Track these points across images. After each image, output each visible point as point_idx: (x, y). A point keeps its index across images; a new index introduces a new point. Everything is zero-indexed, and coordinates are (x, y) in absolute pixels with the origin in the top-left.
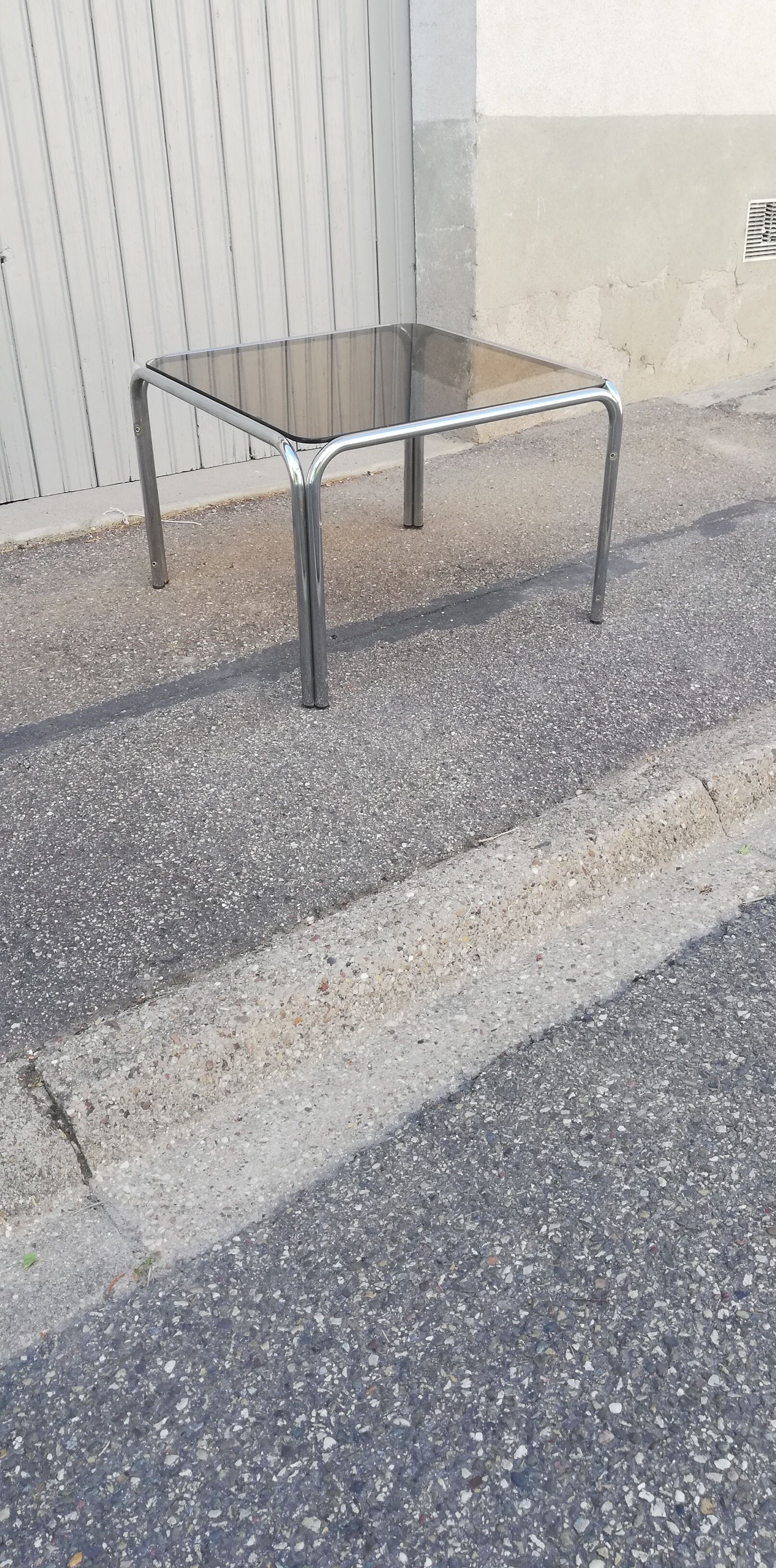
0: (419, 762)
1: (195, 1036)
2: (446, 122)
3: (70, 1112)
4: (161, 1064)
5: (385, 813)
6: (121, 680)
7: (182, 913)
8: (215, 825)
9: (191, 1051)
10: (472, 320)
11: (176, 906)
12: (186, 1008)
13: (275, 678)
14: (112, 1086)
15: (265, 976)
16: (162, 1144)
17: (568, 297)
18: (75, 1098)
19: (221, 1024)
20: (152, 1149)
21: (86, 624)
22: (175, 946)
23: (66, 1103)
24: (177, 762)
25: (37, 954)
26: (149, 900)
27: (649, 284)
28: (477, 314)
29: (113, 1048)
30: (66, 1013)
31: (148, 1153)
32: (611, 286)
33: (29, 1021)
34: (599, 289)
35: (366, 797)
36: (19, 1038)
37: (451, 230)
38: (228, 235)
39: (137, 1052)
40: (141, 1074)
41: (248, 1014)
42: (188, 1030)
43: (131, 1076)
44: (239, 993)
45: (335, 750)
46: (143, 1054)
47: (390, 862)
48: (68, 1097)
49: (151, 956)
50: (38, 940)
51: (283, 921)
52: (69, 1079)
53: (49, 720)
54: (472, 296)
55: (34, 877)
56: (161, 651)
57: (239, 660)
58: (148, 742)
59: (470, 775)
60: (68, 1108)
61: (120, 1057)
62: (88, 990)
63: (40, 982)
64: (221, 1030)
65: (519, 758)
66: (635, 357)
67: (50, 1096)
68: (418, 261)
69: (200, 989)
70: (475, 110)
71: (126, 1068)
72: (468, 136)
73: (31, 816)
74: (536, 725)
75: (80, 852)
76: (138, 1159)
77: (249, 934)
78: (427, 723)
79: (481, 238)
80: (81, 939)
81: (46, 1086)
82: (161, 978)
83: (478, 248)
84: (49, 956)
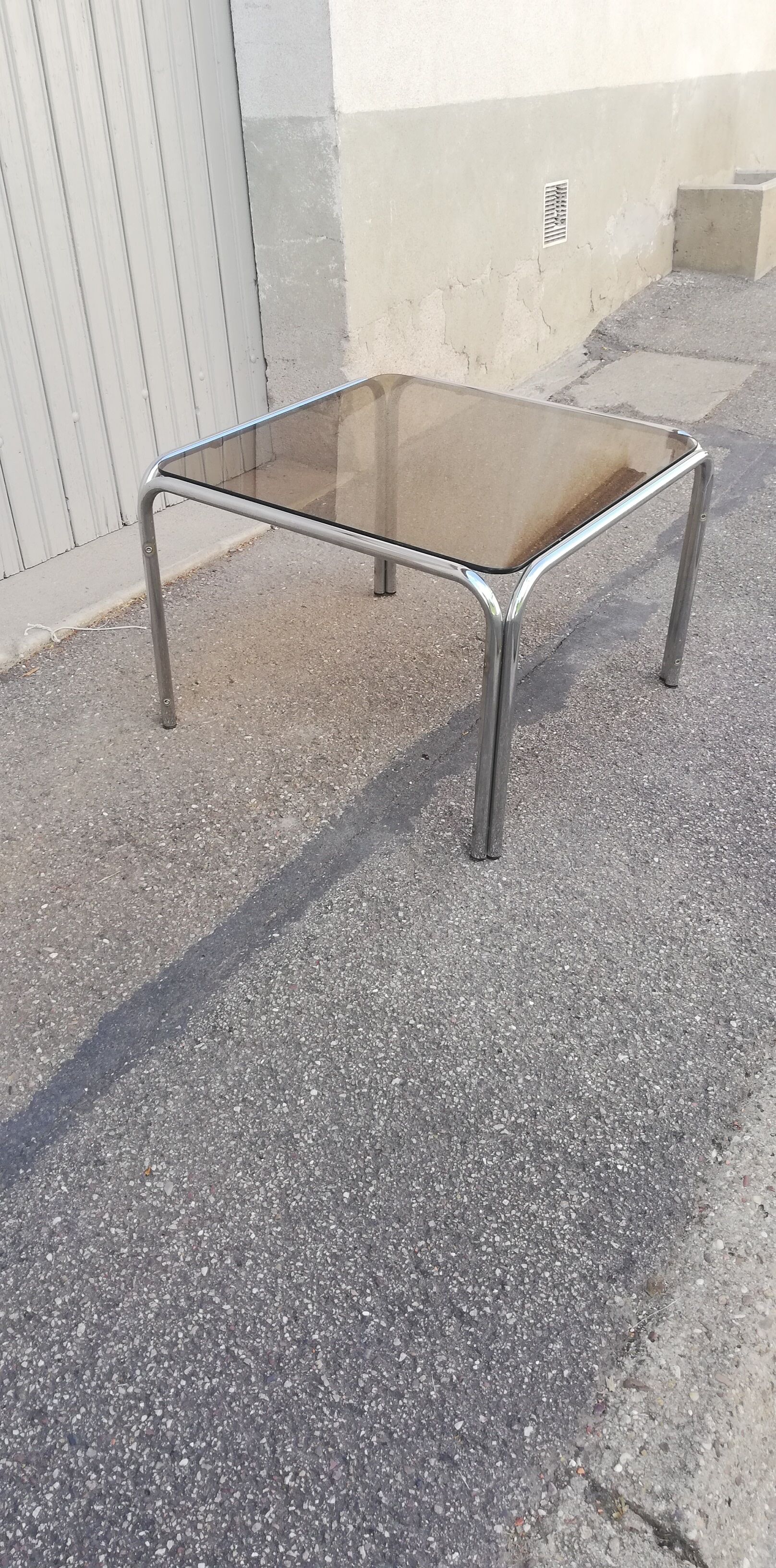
0: (656, 908)
1: (741, 1368)
2: (291, 120)
3: (692, 1535)
4: (734, 1421)
5: (679, 986)
6: (234, 870)
7: (586, 1195)
8: (517, 1054)
9: (748, 1389)
10: (343, 342)
11: (571, 1185)
12: (698, 1331)
13: (410, 828)
14: (710, 1478)
15: (741, 1252)
16: (761, 1518)
17: (419, 305)
18: (688, 1514)
19: (754, 1341)
20: (757, 1528)
21: (124, 797)
22: (616, 1245)
23: (682, 1526)
24: (400, 974)
25: (472, 1313)
26: (532, 1188)
27: (478, 281)
28: (350, 334)
29: (670, 1422)
30: (568, 1388)
31: (756, 1535)
32: (451, 287)
33: (538, 1417)
34: (441, 292)
35: (641, 968)
36: (545, 1447)
37: (307, 242)
38: (76, 268)
39: (701, 1418)
40: (726, 1445)
41: (767, 1313)
42: (728, 1363)
43: (718, 1454)
44: (735, 1288)
45: (557, 913)
46: (708, 1417)
47: (738, 1051)
48: (680, 1517)
49: (601, 1268)
50: (456, 1290)
51: (696, 1169)
52: (658, 1488)
53: (192, 949)
54: (343, 315)
55: (374, 1195)
56: (247, 817)
57: (347, 810)
58: (344, 953)
59: (718, 910)
60: (686, 1530)
61: (688, 1432)
62: (567, 1342)
63: (506, 1354)
64: (757, 1348)
65: (746, 877)
66: (472, 359)
67: (646, 1518)
68: (260, 276)
69: (688, 1296)
70: (333, 108)
71: (708, 1446)
72: (325, 136)
73: (292, 1102)
74: (727, 828)
75: (397, 1141)
76: (751, 1549)
77: (677, 1199)
78: (619, 852)
79: (350, 251)
80: (504, 1271)
81: (636, 1509)
82: (635, 1296)
83: (346, 261)
84: (487, 1310)
